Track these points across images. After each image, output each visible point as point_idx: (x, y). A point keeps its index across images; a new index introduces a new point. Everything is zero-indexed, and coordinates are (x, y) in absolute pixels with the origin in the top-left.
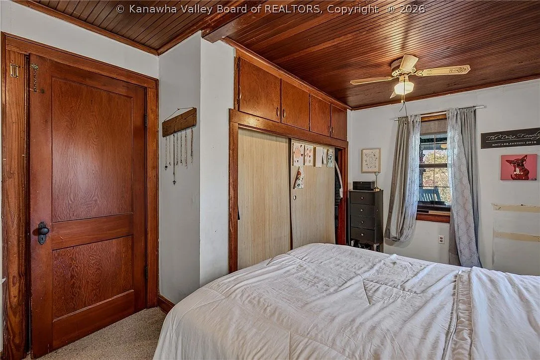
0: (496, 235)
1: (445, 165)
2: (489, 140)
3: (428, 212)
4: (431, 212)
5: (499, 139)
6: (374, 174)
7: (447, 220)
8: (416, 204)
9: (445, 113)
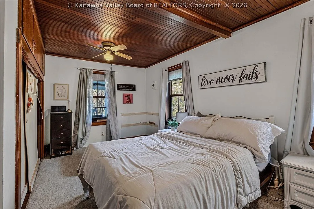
0: (122, 126)
1: (104, 97)
2: (120, 87)
3: (96, 121)
4: (98, 121)
5: (122, 87)
6: (67, 101)
7: (105, 123)
8: (92, 117)
9: (104, 71)
